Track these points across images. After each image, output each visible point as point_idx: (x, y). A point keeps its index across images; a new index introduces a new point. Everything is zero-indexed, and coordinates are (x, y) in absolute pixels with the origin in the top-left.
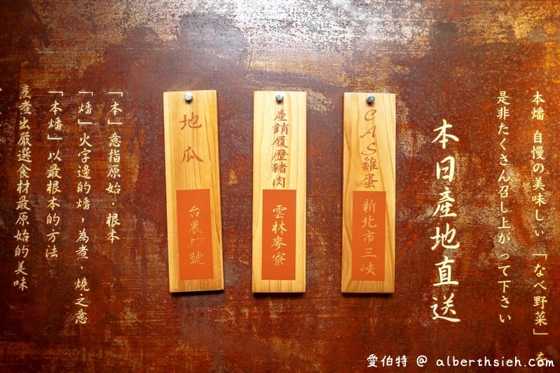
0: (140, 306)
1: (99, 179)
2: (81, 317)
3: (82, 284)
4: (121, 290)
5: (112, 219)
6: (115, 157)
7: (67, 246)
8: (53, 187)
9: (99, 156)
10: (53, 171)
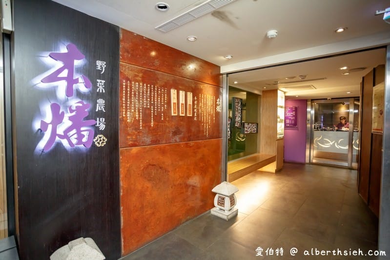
0: (169, 117)
1: (164, 100)
2: (162, 119)
3: (162, 114)
4: (167, 116)
5: (166, 106)
6: (166, 97)
7: (161, 109)
8: (159, 101)
9: (164, 97)
10: (159, 98)
